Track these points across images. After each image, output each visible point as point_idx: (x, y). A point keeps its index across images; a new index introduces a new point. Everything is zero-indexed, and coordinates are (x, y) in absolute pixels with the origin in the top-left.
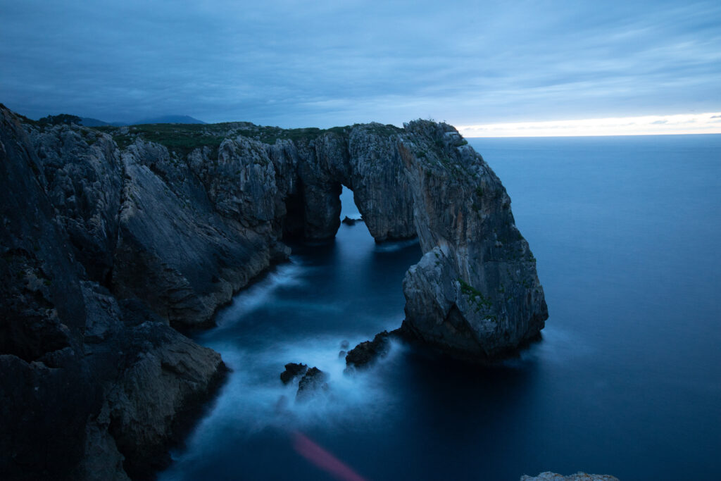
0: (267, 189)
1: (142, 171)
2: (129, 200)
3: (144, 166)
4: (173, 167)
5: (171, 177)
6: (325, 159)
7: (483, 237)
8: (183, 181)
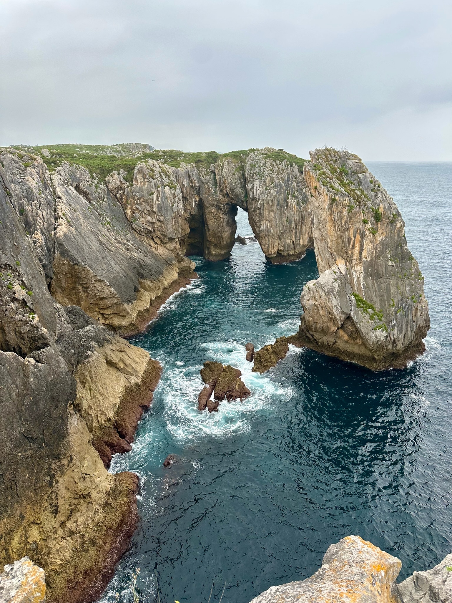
0: (175, 210)
1: (70, 191)
2: (62, 218)
3: (70, 187)
4: (94, 188)
5: (93, 197)
6: (224, 182)
7: (378, 257)
8: (103, 201)
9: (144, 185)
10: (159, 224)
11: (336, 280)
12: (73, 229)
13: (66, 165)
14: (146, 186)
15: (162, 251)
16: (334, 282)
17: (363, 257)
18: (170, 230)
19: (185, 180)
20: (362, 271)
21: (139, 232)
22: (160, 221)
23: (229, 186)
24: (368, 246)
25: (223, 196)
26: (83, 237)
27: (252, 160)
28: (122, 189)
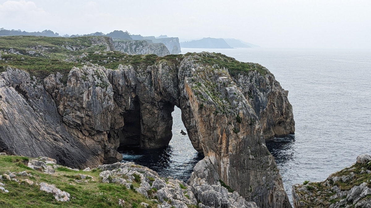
1: (10, 91)
3: (11, 88)
4: (32, 88)
5: (30, 96)
6: (158, 82)
7: (241, 152)
8: (39, 98)
9: (77, 85)
10: (88, 118)
11: (206, 168)
12: (7, 121)
13: (10, 70)
14: (78, 86)
15: (89, 142)
16: (205, 170)
17: (229, 151)
18: (98, 123)
19: (121, 80)
20: (229, 162)
21: (69, 125)
22: (89, 116)
23: (161, 85)
24: (233, 142)
25: (158, 94)
26: (15, 128)
27: (184, 64)
28: (57, 89)
